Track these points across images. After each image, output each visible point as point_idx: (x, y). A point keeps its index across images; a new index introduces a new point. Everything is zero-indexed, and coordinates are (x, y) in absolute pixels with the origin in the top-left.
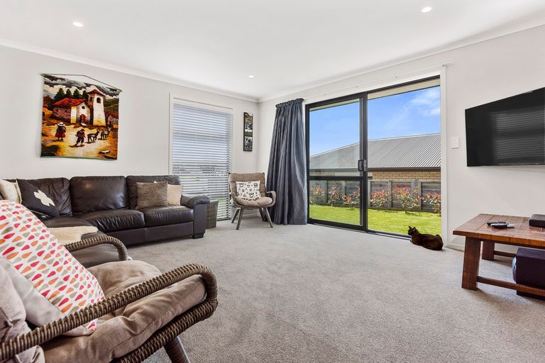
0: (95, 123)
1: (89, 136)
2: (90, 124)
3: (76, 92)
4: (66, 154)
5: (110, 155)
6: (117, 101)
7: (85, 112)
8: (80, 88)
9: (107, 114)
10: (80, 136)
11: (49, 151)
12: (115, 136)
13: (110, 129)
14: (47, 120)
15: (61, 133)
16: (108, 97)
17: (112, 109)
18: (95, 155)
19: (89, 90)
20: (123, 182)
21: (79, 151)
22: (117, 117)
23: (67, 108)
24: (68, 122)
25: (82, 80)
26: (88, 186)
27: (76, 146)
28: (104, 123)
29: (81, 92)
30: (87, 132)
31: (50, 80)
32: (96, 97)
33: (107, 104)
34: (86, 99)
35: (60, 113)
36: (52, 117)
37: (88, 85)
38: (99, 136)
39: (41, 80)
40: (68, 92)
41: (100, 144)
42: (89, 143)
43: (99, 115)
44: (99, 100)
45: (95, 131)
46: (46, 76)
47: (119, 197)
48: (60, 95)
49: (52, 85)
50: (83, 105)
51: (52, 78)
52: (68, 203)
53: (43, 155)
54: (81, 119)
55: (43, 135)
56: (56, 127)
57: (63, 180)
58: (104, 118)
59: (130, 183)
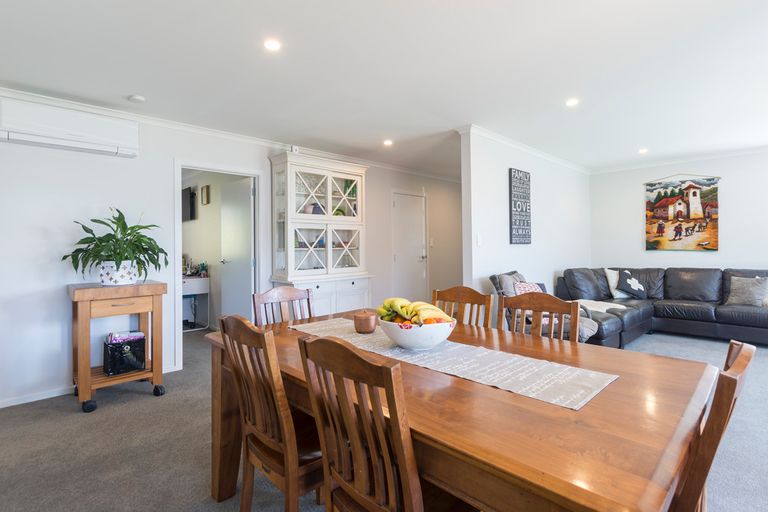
0: (692, 216)
1: (687, 230)
2: (687, 218)
3: (672, 191)
4: (666, 247)
5: (711, 247)
6: (716, 190)
7: (681, 208)
8: (676, 187)
9: (704, 206)
10: (678, 231)
11: (652, 246)
12: (715, 227)
13: (709, 220)
14: (650, 220)
15: (661, 230)
16: (705, 188)
17: (710, 201)
18: (694, 247)
19: (684, 186)
20: (719, 275)
21: (677, 244)
22: (716, 207)
23: (665, 207)
24: (666, 219)
25: (676, 180)
26: (687, 277)
27: (674, 240)
28: (701, 215)
29: (677, 191)
30: (685, 226)
31: (651, 186)
32: (692, 191)
33: (703, 196)
34: (682, 195)
35: (660, 212)
36: (654, 217)
37: (683, 182)
38: (697, 229)
39: (644, 188)
40: (666, 193)
41: (698, 237)
42: (687, 236)
43: (696, 207)
44: (695, 194)
45: (692, 224)
46: (648, 185)
47: (712, 292)
48: (659, 198)
49: (652, 191)
50: (680, 201)
51: (651, 185)
52: (661, 289)
53: (647, 249)
54: (678, 215)
55: (647, 233)
56: (657, 225)
57: (659, 270)
58: (701, 210)
59: (725, 276)
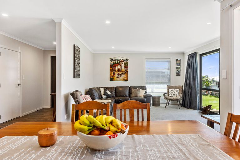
0: (122, 70)
1: (121, 74)
2: (121, 71)
3: (117, 62)
4: (115, 80)
5: (126, 80)
6: (128, 63)
7: (119, 67)
8: (118, 61)
9: (125, 67)
10: (118, 74)
11: (112, 79)
12: (127, 74)
13: (126, 72)
14: (111, 71)
15: (114, 74)
16: (125, 62)
17: (126, 66)
18: (122, 80)
19: (120, 61)
20: (128, 88)
21: (118, 79)
22: (128, 68)
23: (115, 67)
24: (115, 71)
25: (118, 58)
26: (120, 89)
27: (117, 77)
28: (124, 70)
29: (118, 62)
30: (120, 73)
31: (112, 60)
32: (122, 62)
33: (125, 64)
34: (119, 64)
35: (114, 68)
36: (112, 70)
37: (120, 59)
38: (123, 74)
39: (110, 60)
40: (116, 62)
41: (123, 77)
42: (120, 76)
43: (123, 68)
44: (123, 63)
45: (122, 73)
46: (111, 59)
47: (127, 93)
48: (114, 64)
49: (112, 61)
50: (119, 65)
51: (112, 59)
52: (115, 93)
53: (110, 80)
54: (119, 70)
55: (110, 75)
56: (113, 72)
57: (114, 87)
59: (130, 88)
